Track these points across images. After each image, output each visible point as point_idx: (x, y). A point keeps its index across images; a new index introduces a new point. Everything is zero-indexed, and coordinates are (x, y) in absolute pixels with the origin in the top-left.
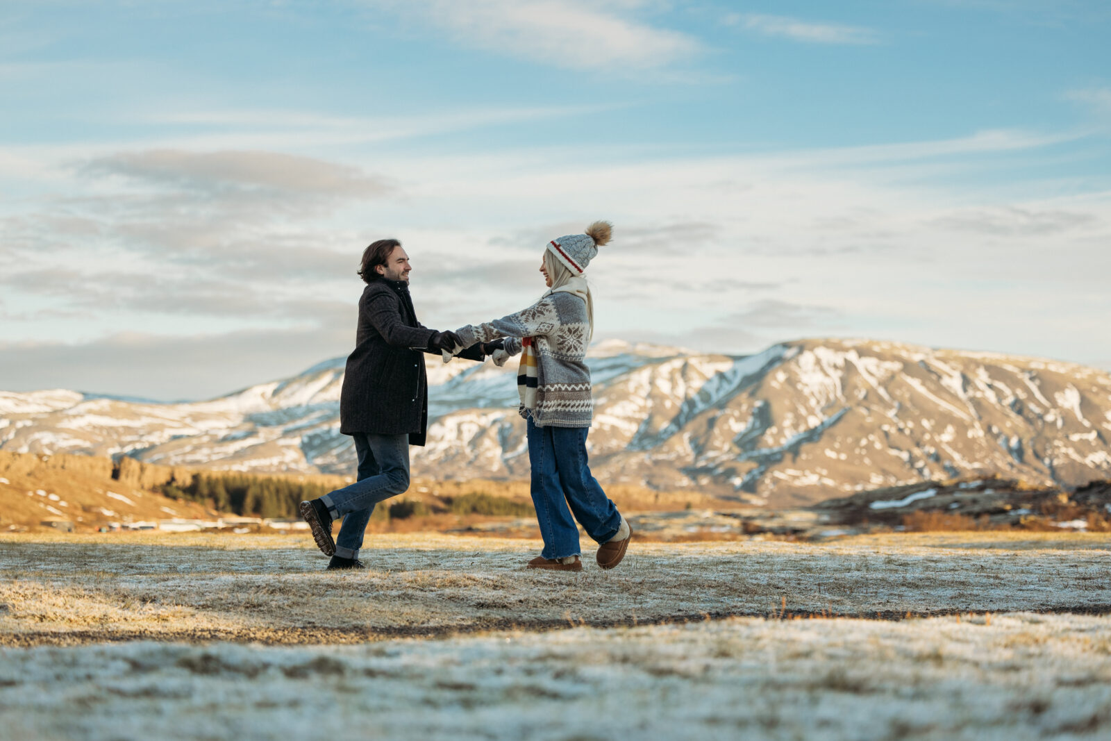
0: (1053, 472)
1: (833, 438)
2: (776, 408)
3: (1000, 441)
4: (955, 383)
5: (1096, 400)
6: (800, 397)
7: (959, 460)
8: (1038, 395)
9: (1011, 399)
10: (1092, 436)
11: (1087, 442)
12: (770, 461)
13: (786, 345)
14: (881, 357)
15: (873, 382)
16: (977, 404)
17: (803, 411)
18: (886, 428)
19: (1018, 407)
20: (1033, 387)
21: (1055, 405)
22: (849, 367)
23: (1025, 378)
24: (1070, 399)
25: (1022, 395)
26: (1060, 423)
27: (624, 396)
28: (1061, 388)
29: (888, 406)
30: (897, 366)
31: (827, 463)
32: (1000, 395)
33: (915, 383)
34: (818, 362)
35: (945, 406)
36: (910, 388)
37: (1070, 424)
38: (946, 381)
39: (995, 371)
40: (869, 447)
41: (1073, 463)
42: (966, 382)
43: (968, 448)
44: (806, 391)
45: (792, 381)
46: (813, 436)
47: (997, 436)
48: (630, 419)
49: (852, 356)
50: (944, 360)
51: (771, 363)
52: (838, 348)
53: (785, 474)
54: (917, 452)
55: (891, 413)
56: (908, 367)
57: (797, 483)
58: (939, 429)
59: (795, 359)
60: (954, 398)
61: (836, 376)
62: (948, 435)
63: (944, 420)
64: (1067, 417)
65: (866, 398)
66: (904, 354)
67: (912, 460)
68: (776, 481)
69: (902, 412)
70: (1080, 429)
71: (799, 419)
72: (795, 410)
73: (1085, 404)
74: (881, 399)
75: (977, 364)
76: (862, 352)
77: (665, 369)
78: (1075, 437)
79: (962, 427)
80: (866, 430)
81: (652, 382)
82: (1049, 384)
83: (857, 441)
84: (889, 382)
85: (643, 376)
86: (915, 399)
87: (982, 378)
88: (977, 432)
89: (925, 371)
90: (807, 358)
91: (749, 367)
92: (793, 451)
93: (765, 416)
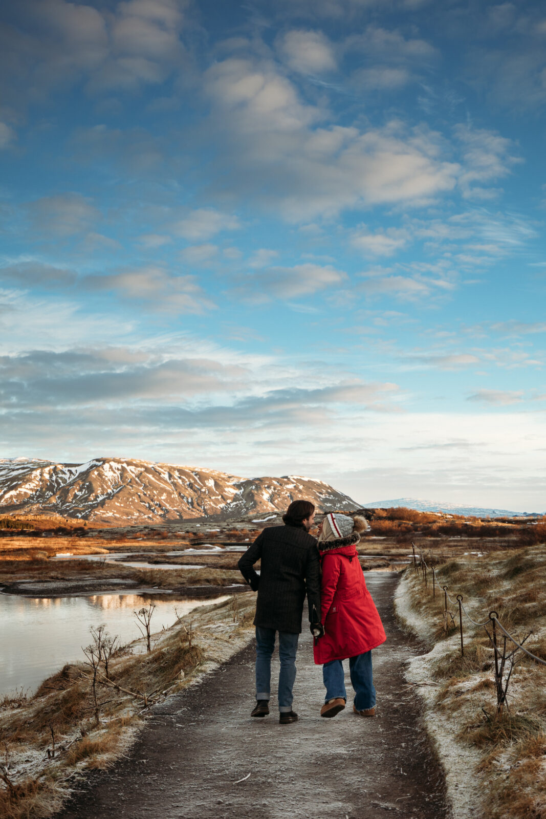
0: (205, 511)
1: (118, 497)
2: (94, 485)
3: (185, 500)
4: (166, 476)
5: (221, 483)
6: (104, 481)
7: (168, 507)
8: (198, 481)
9: (188, 483)
10: (220, 497)
11: (218, 499)
12: (93, 507)
13: (98, 460)
14: (136, 466)
15: (133, 475)
16: (175, 484)
17: (105, 487)
18: (139, 494)
19: (191, 486)
20: (196, 478)
21: (205, 485)
22: (123, 469)
23: (193, 474)
24: (211, 483)
25: (192, 481)
26: (207, 492)
27: (30, 480)
28: (207, 479)
29: (141, 486)
30: (143, 469)
31: (116, 508)
32: (183, 481)
33: (150, 476)
34: (111, 467)
35: (162, 485)
36: (148, 478)
37: (211, 492)
38: (162, 475)
39: (181, 471)
40: (133, 501)
41: (212, 508)
42: (170, 476)
43: (172, 501)
44: (106, 479)
45: (100, 475)
46: (110, 497)
47: (183, 497)
48: (31, 489)
49: (125, 465)
50: (161, 467)
51: (92, 467)
52: (119, 462)
53: (99, 512)
54: (152, 503)
55: (141, 488)
56: (147, 470)
57: (104, 516)
58: (160, 494)
59: (101, 466)
60: (166, 481)
61: (118, 473)
62: (164, 497)
63: (163, 490)
64: (209, 489)
65: (130, 482)
66: (146, 465)
67: (150, 507)
68: (96, 515)
69: (145, 487)
70: (215, 494)
71: (103, 489)
72: (102, 487)
73: (216, 484)
74: (137, 483)
75: (175, 469)
76: (129, 464)
77: (47, 470)
78: (213, 498)
79: (169, 494)
80: (131, 495)
81: (41, 475)
82: (202, 477)
83: (128, 499)
84: (139, 475)
85: (38, 472)
86: (150, 483)
87: (176, 474)
88: (175, 496)
89: (156, 473)
90: (106, 466)
91: (83, 469)
92: (102, 504)
93: (90, 489)
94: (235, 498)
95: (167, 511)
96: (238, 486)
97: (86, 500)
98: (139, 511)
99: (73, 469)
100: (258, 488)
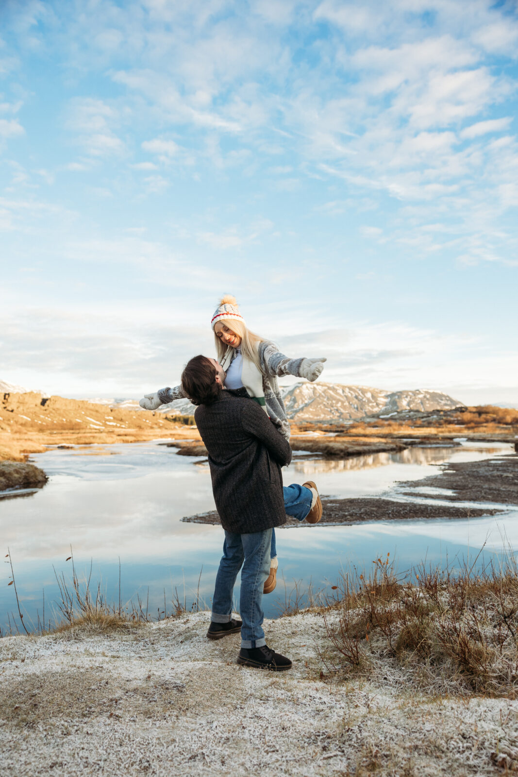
0: (366, 413)
1: (312, 406)
2: (297, 398)
3: (353, 406)
4: (340, 392)
5: (375, 395)
6: (303, 396)
7: (342, 410)
8: (361, 394)
9: (354, 395)
10: (375, 404)
11: (373, 406)
12: (296, 412)
13: (299, 383)
14: (322, 386)
15: (321, 392)
16: (346, 397)
17: (304, 399)
18: (324, 403)
19: (356, 397)
20: (360, 392)
21: (365, 397)
22: (314, 388)
23: (358, 390)
24: (369, 395)
25: (357, 394)
26: (367, 401)
28: (367, 392)
29: (325, 398)
30: (326, 388)
31: (310, 412)
32: (352, 394)
34: (307, 387)
35: (338, 397)
36: (330, 393)
37: (369, 401)
38: (338, 391)
39: (350, 389)
40: (321, 408)
41: (370, 410)
42: (343, 391)
43: (344, 407)
44: (304, 394)
45: (301, 392)
46: (306, 405)
47: (351, 405)
49: (315, 386)
50: (338, 386)
51: (296, 388)
53: (300, 415)
54: (332, 409)
56: (329, 388)
57: (303, 417)
58: (337, 403)
59: (301, 386)
60: (341, 395)
61: (311, 390)
62: (339, 405)
63: (338, 401)
64: (368, 399)
65: (319, 396)
66: (328, 385)
67: (331, 411)
68: (298, 416)
69: (328, 399)
70: (371, 402)
71: (303, 401)
72: (302, 399)
73: (373, 396)
74: (322, 396)
75: (346, 387)
76: (318, 385)
79: (343, 402)
80: (319, 404)
82: (364, 392)
83: (318, 406)
84: (324, 392)
86: (331, 396)
87: (347, 390)
88: (346, 404)
89: (334, 389)
90: (304, 386)
91: (290, 389)
92: (302, 409)
93: (295, 401)
94: (386, 405)
95: (342, 414)
96: (387, 397)
97: (292, 407)
98: (325, 414)
99: (285, 389)
100: (399, 397)
